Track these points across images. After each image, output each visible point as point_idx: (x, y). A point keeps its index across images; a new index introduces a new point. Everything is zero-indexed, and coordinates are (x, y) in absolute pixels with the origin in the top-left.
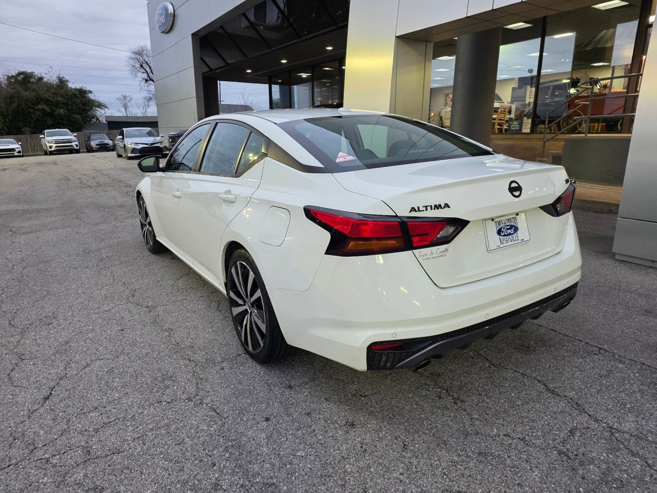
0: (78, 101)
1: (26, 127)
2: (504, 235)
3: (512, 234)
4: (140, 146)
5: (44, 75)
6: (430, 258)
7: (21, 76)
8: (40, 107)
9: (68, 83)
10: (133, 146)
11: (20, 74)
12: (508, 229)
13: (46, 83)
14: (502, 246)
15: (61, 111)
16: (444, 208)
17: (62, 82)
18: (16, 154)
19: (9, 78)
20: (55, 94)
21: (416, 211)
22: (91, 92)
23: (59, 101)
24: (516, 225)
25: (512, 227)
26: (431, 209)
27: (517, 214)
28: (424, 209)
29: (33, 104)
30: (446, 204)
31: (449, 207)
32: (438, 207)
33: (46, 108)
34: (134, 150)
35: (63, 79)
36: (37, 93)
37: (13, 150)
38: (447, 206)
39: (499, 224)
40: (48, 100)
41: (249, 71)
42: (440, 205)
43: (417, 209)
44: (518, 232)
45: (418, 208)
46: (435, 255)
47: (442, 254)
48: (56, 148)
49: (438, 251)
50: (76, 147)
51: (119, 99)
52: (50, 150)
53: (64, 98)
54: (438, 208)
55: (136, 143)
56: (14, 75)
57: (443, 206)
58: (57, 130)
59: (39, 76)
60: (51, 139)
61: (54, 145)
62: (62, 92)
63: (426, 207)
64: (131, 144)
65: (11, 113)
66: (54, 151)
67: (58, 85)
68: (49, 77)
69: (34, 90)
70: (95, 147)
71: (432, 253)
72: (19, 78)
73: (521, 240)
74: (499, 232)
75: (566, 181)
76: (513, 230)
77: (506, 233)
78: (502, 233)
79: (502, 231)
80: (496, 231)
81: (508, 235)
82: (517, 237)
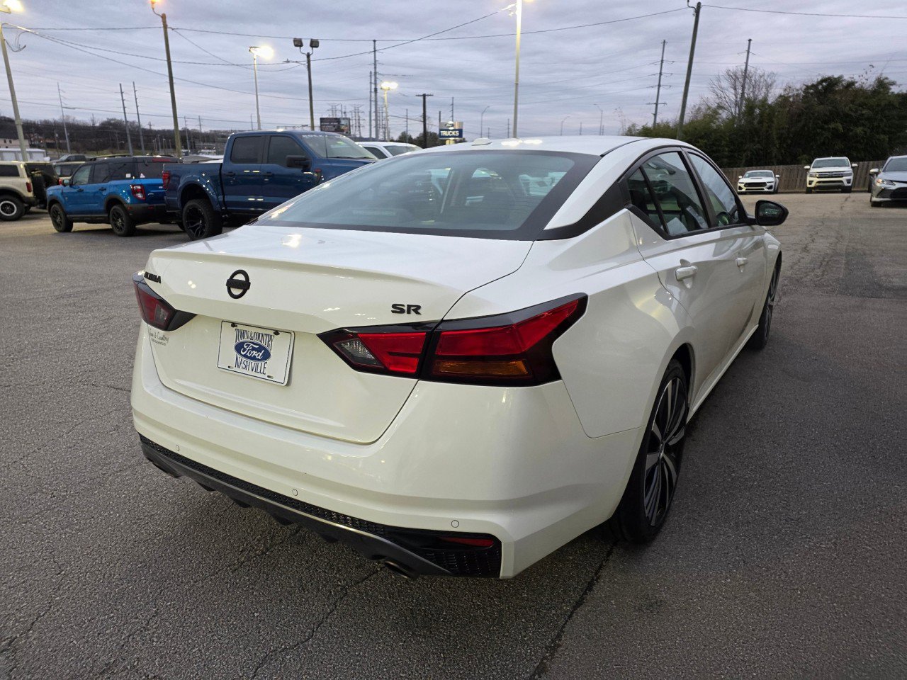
1: (805, 154)
2: (245, 356)
3: (258, 360)
4: (898, 185)
5: (856, 78)
7: (824, 84)
8: (832, 126)
9: (892, 87)
10: (885, 185)
11: (823, 81)
12: (253, 349)
14: (237, 369)
15: (859, 130)
17: (882, 85)
18: (766, 190)
19: (808, 87)
20: (862, 105)
23: (863, 114)
24: (269, 350)
25: (260, 348)
27: (277, 333)
29: (824, 121)
30: (159, 277)
31: (160, 282)
33: (840, 127)
35: (886, 81)
36: (834, 107)
37: (764, 184)
39: (243, 336)
40: (847, 115)
44: (268, 361)
48: (818, 184)
50: (846, 184)
52: (810, 186)
53: (873, 110)
55: (892, 181)
56: (815, 83)
57: (157, 279)
58: (832, 158)
59: (850, 80)
60: (817, 171)
61: (816, 180)
62: (874, 101)
64: (883, 181)
65: (791, 135)
66: (815, 188)
67: (874, 91)
68: (864, 81)
69: (833, 103)
72: (820, 87)
73: (268, 376)
74: (239, 347)
75: (394, 306)
76: (261, 354)
77: (250, 353)
78: (243, 351)
79: (243, 347)
80: (234, 344)
81: (250, 358)
82: (265, 368)
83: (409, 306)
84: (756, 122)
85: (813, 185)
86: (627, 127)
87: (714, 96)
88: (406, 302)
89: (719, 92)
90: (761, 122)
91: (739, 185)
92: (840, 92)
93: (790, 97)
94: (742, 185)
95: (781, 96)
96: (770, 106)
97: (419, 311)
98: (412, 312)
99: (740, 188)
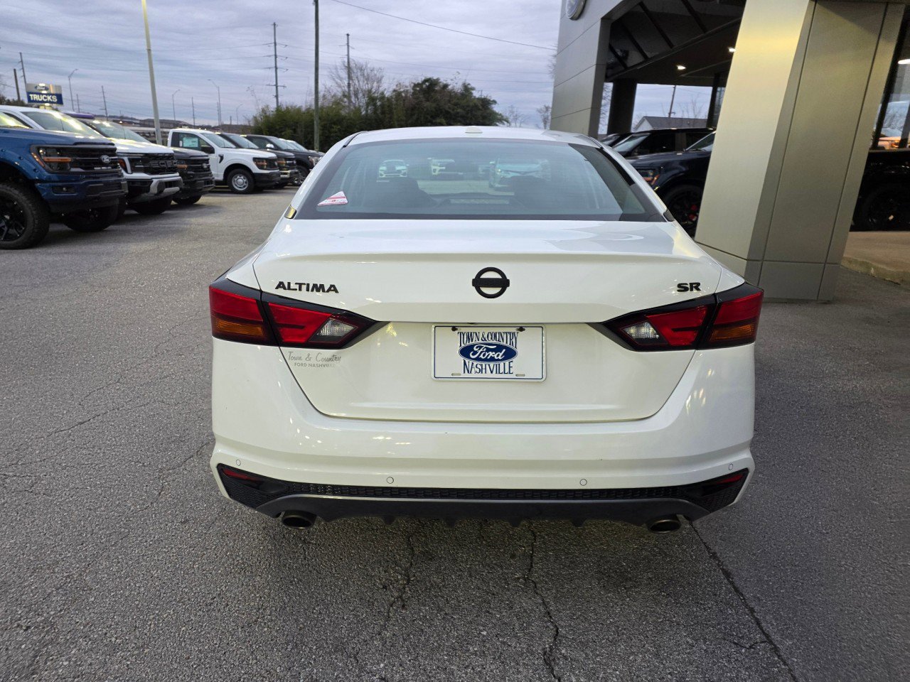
0: (479, 113)
2: (478, 359)
3: (498, 360)
4: (512, 174)
5: (449, 82)
6: (305, 365)
7: (427, 83)
9: (473, 92)
10: (503, 174)
11: (426, 81)
12: (488, 350)
13: (450, 92)
16: (328, 291)
17: (467, 89)
19: (416, 85)
20: (456, 104)
21: (285, 289)
22: (495, 102)
23: (458, 113)
24: (514, 348)
25: (499, 348)
26: (308, 290)
27: (521, 329)
28: (297, 287)
29: (432, 117)
30: (333, 286)
31: (337, 292)
32: (319, 288)
34: (503, 180)
35: (469, 86)
36: (438, 105)
38: (333, 288)
40: (447, 112)
41: (681, 68)
42: (322, 286)
43: (286, 286)
44: (515, 360)
45: (289, 284)
46: (313, 361)
47: (324, 363)
48: (441, 172)
49: (319, 358)
51: (539, 111)
52: (434, 174)
53: (464, 110)
54: (318, 290)
55: (507, 171)
56: (420, 82)
57: (326, 288)
59: (445, 83)
61: (438, 168)
62: (463, 102)
63: (300, 285)
64: (501, 171)
66: (439, 175)
67: (462, 94)
68: (454, 84)
69: (435, 101)
70: (481, 173)
71: (309, 358)
72: (424, 86)
73: (516, 375)
74: (465, 352)
75: (679, 286)
76: (501, 354)
77: (484, 355)
78: (473, 354)
79: (473, 350)
80: (459, 348)
81: (486, 360)
82: (510, 367)
83: (691, 284)
84: (379, 112)
85: (437, 173)
86: (260, 107)
87: (334, 84)
88: (688, 281)
89: (339, 81)
90: (383, 113)
91: (380, 172)
92: (440, 92)
93: (401, 92)
94: (382, 173)
95: (394, 91)
96: (389, 99)
97: (699, 287)
98: (694, 289)
99: (381, 175)
